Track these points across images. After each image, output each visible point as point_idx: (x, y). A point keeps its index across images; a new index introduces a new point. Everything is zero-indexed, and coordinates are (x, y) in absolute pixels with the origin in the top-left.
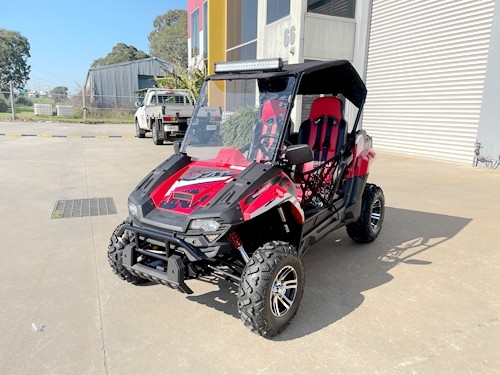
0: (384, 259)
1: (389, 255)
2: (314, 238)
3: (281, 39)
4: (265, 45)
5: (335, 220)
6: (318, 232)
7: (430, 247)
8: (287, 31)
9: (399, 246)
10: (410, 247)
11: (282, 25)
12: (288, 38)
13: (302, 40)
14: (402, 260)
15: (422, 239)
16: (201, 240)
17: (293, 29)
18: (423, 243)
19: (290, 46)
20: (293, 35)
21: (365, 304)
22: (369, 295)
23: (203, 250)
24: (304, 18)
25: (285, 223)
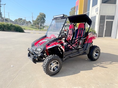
0: (95, 65)
1: (97, 64)
2: (70, 56)
3: (95, 11)
4: (91, 12)
5: (79, 53)
6: (72, 55)
7: (111, 64)
8: (96, 9)
9: (102, 63)
10: (105, 63)
11: (96, 7)
12: (97, 10)
13: (100, 10)
14: (99, 66)
15: (111, 62)
16: (38, 52)
17: (98, 8)
18: (110, 63)
19: (97, 12)
20: (98, 9)
21: (79, 74)
22: (82, 72)
23: (38, 55)
24: (101, 5)
25: (60, 51)
